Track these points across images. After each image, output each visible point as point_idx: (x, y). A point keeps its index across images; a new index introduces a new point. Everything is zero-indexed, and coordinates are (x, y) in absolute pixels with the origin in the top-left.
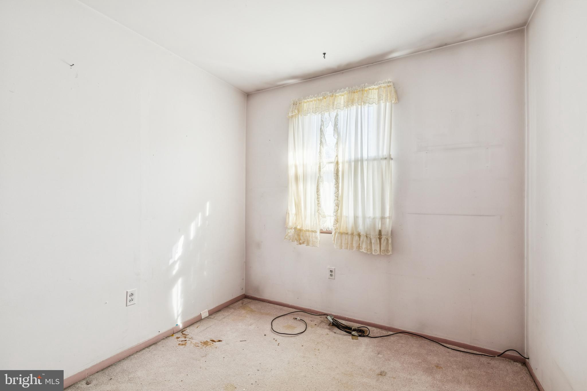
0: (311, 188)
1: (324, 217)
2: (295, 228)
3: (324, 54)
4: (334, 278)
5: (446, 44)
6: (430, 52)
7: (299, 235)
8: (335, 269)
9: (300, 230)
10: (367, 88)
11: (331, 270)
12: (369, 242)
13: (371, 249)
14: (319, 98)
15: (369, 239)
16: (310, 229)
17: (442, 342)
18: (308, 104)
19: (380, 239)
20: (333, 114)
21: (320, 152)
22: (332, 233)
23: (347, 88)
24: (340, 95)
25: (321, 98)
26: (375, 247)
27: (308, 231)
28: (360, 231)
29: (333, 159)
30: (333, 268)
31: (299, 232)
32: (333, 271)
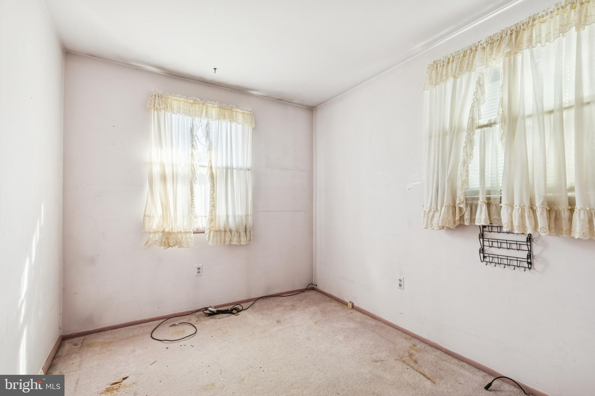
0: (182, 190)
1: (196, 217)
2: (163, 232)
3: (215, 69)
4: (201, 275)
5: (282, 100)
6: (273, 100)
7: (167, 239)
8: (202, 265)
9: (169, 233)
10: (235, 110)
11: (199, 267)
12: (238, 236)
13: (240, 241)
14: (189, 101)
15: (238, 233)
16: (182, 231)
17: (283, 294)
18: (176, 102)
19: (246, 232)
20: (205, 121)
21: (192, 154)
22: (204, 233)
23: (217, 103)
24: (211, 106)
25: (192, 101)
26: (243, 239)
27: (181, 232)
28: (230, 228)
29: (206, 164)
30: (200, 265)
31: (168, 235)
32: (201, 267)
